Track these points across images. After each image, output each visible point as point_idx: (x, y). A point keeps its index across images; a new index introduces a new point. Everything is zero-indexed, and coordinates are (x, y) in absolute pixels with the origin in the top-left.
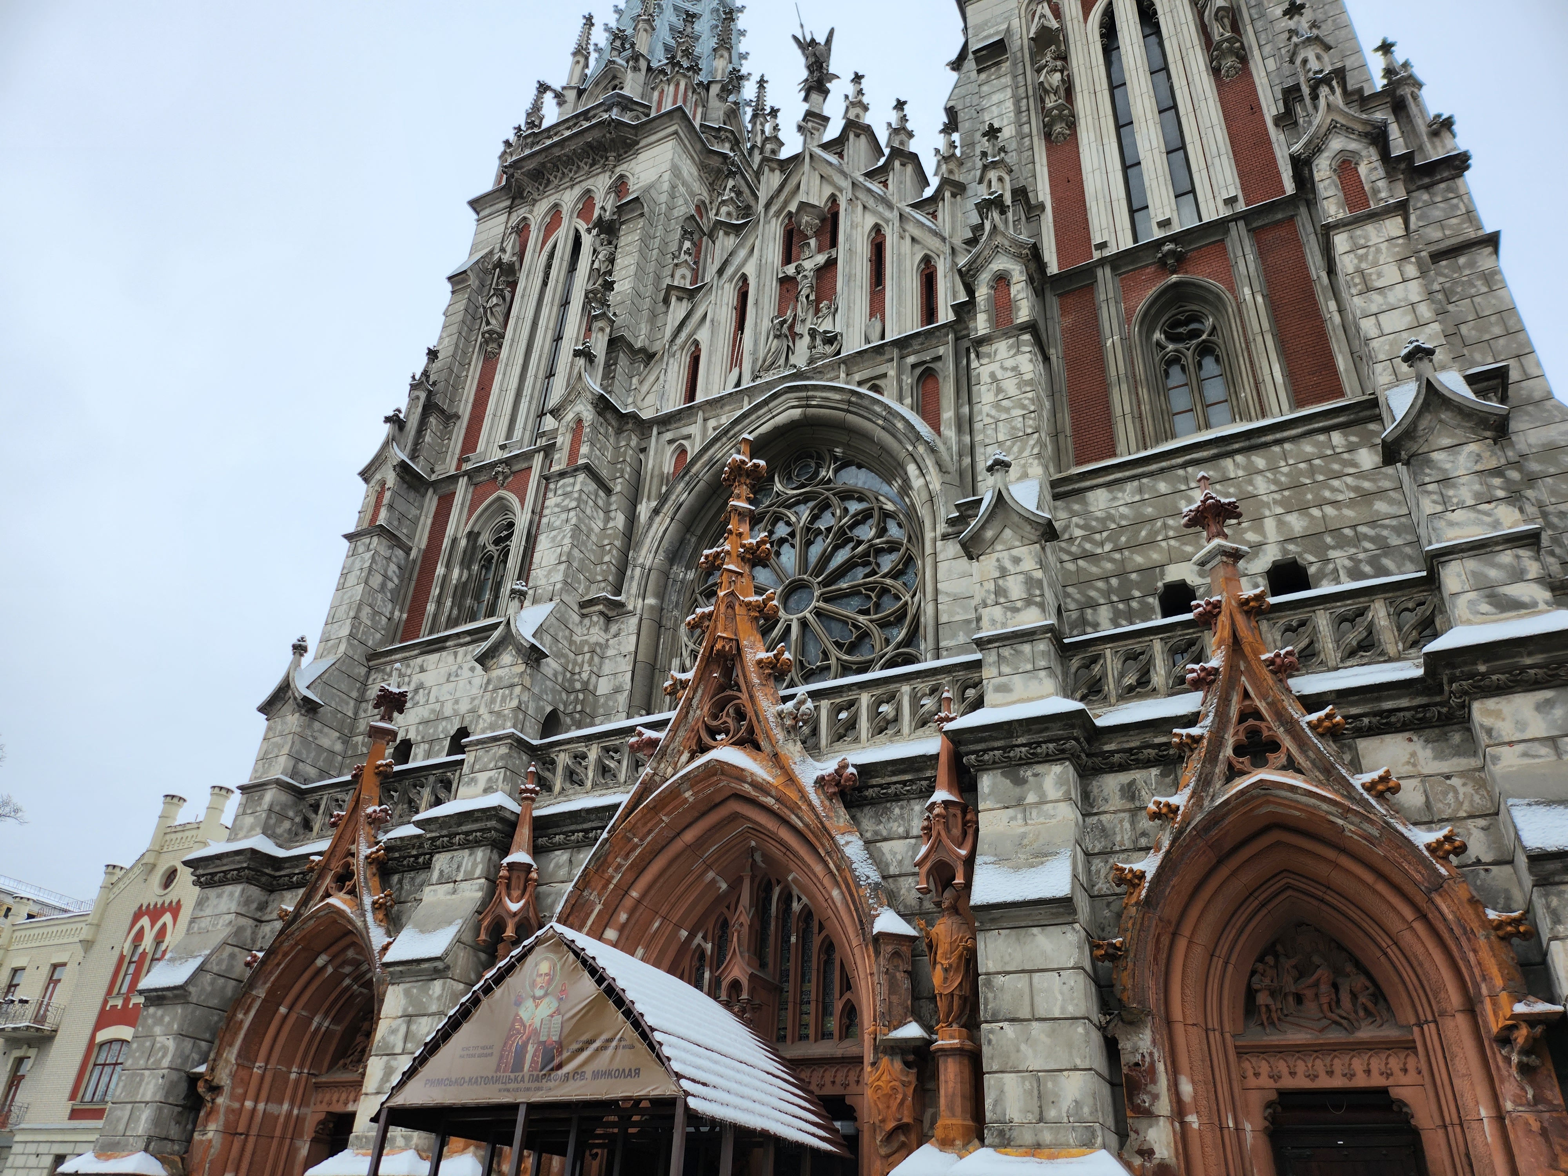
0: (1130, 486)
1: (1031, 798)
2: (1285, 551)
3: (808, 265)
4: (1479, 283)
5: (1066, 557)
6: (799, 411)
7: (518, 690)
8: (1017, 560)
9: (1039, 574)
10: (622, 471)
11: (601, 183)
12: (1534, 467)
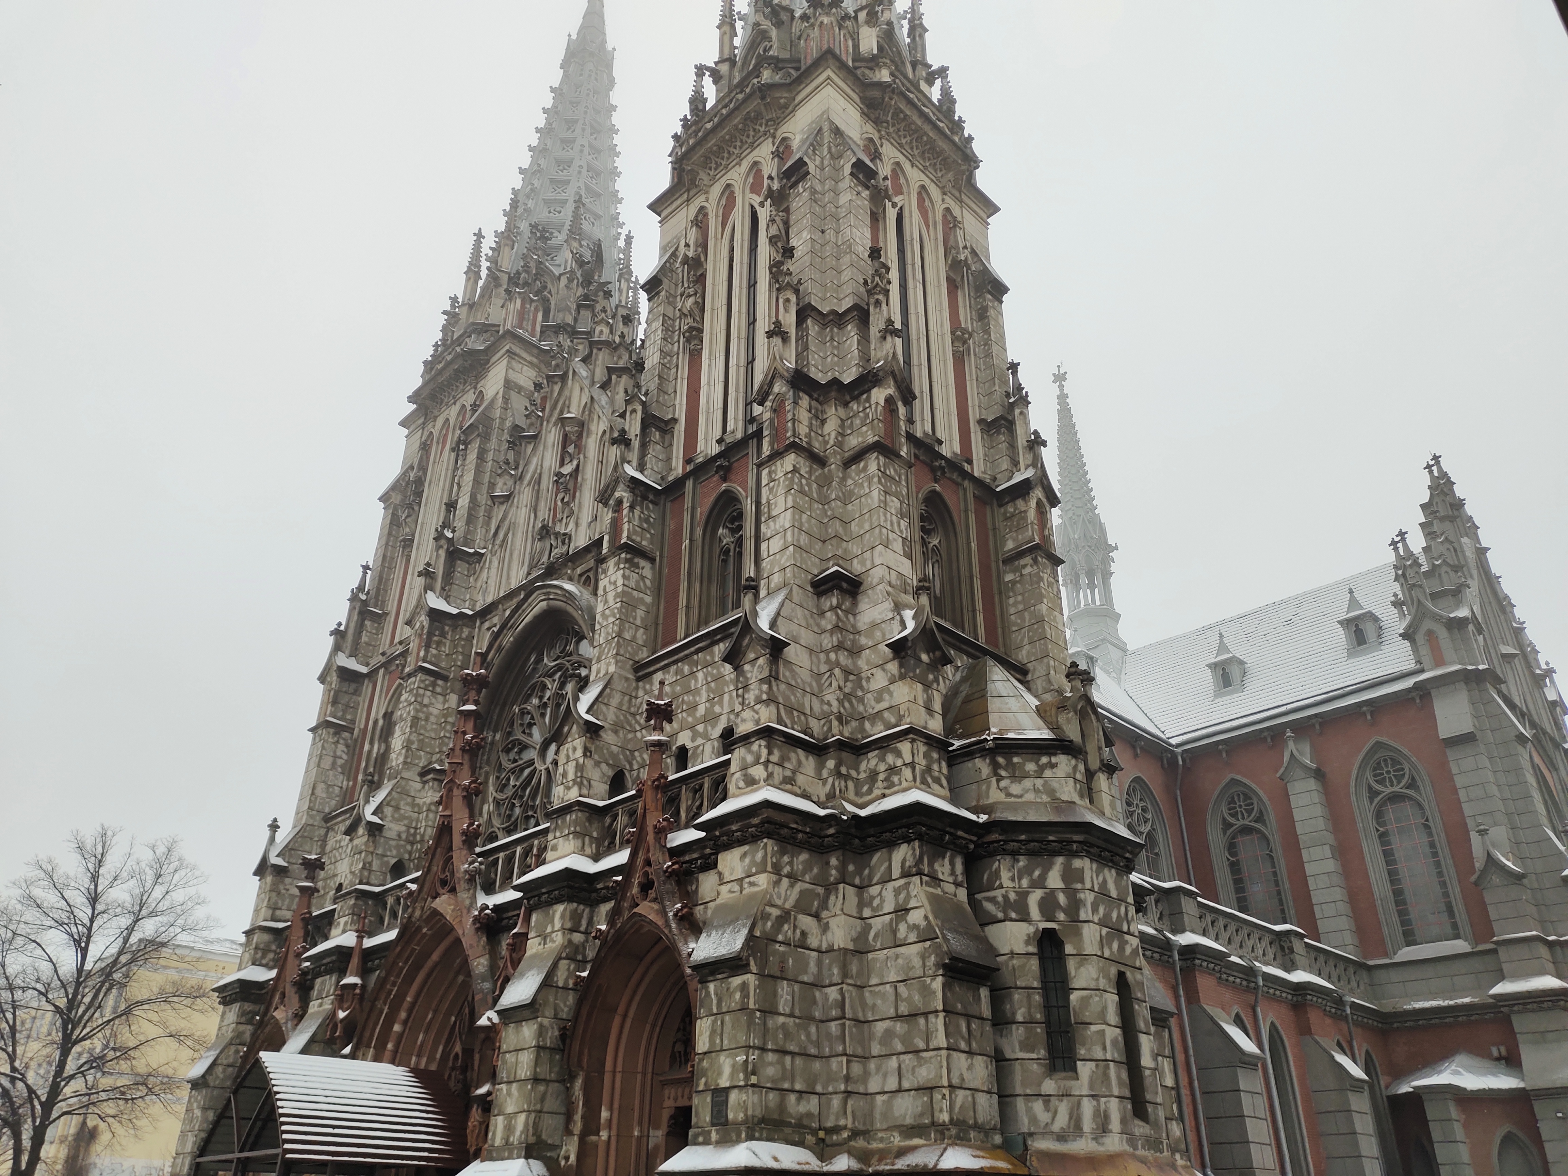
0: (673, 668)
1: (549, 930)
2: (729, 719)
3: (567, 470)
4: (866, 484)
5: (638, 728)
6: (544, 603)
7: (363, 854)
8: (575, 749)
9: (581, 761)
10: (455, 660)
11: (469, 398)
12: (863, 641)
